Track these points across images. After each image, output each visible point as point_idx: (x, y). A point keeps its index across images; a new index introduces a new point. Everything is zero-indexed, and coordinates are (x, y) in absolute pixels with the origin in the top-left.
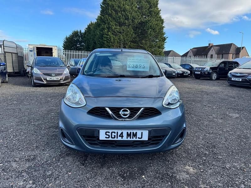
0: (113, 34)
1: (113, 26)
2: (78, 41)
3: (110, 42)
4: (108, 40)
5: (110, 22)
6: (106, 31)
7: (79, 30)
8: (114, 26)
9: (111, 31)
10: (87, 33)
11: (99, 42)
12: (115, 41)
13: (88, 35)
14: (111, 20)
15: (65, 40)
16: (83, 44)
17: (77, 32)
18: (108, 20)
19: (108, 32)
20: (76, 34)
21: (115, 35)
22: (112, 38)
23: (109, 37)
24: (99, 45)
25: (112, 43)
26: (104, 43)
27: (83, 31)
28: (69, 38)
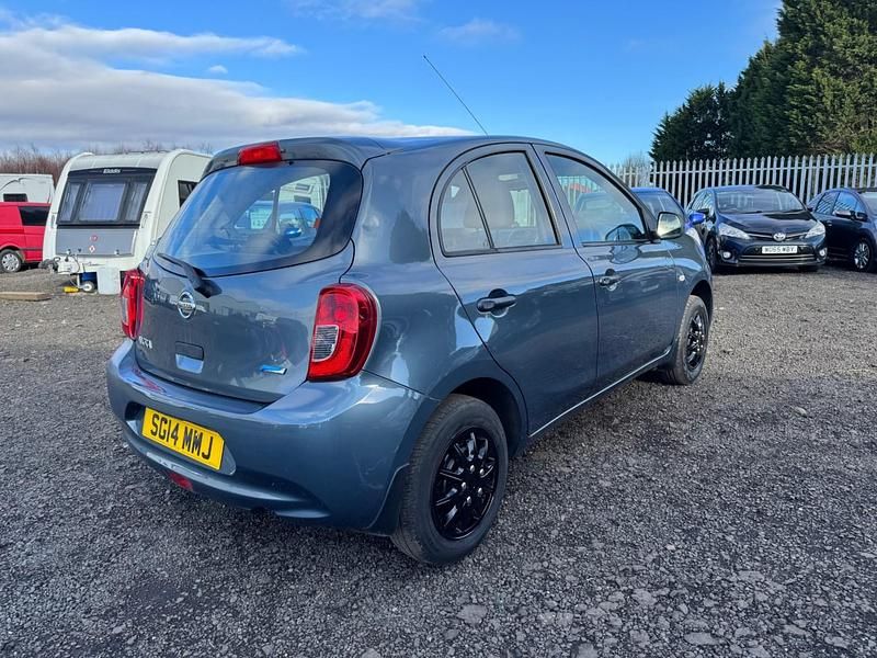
0: (834, 73)
1: (839, 36)
2: (709, 126)
3: (819, 110)
4: (809, 102)
5: (822, 26)
6: (801, 64)
7: (715, 86)
8: (844, 37)
9: (825, 62)
10: (744, 91)
11: (765, 119)
12: (841, 103)
13: (747, 98)
14: (828, 12)
15: (662, 129)
16: (728, 134)
17: (709, 92)
18: (813, 18)
19: (809, 70)
20: (702, 102)
21: (847, 77)
22: (828, 93)
23: (809, 88)
24: (765, 129)
25: (824, 112)
26: (787, 119)
27: (731, 86)
28: (674, 119)
